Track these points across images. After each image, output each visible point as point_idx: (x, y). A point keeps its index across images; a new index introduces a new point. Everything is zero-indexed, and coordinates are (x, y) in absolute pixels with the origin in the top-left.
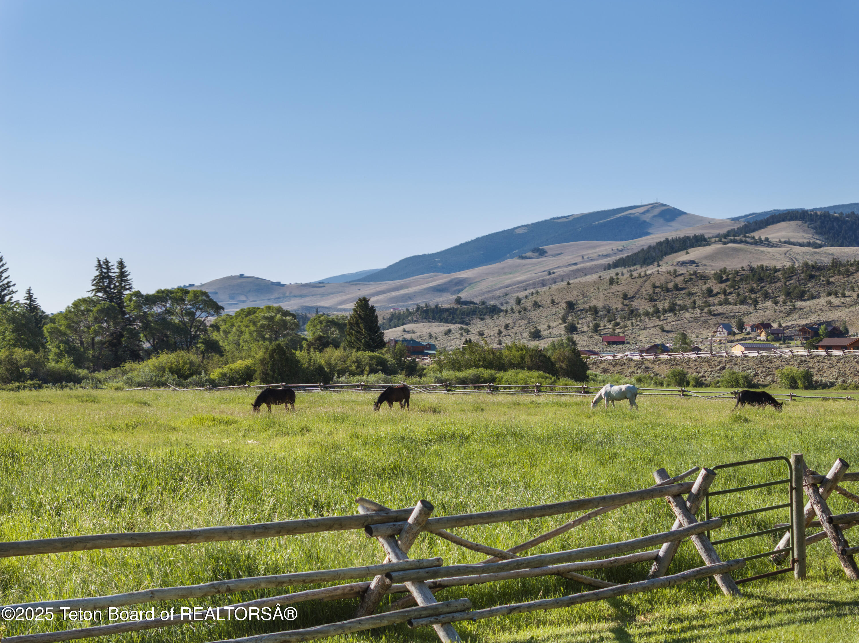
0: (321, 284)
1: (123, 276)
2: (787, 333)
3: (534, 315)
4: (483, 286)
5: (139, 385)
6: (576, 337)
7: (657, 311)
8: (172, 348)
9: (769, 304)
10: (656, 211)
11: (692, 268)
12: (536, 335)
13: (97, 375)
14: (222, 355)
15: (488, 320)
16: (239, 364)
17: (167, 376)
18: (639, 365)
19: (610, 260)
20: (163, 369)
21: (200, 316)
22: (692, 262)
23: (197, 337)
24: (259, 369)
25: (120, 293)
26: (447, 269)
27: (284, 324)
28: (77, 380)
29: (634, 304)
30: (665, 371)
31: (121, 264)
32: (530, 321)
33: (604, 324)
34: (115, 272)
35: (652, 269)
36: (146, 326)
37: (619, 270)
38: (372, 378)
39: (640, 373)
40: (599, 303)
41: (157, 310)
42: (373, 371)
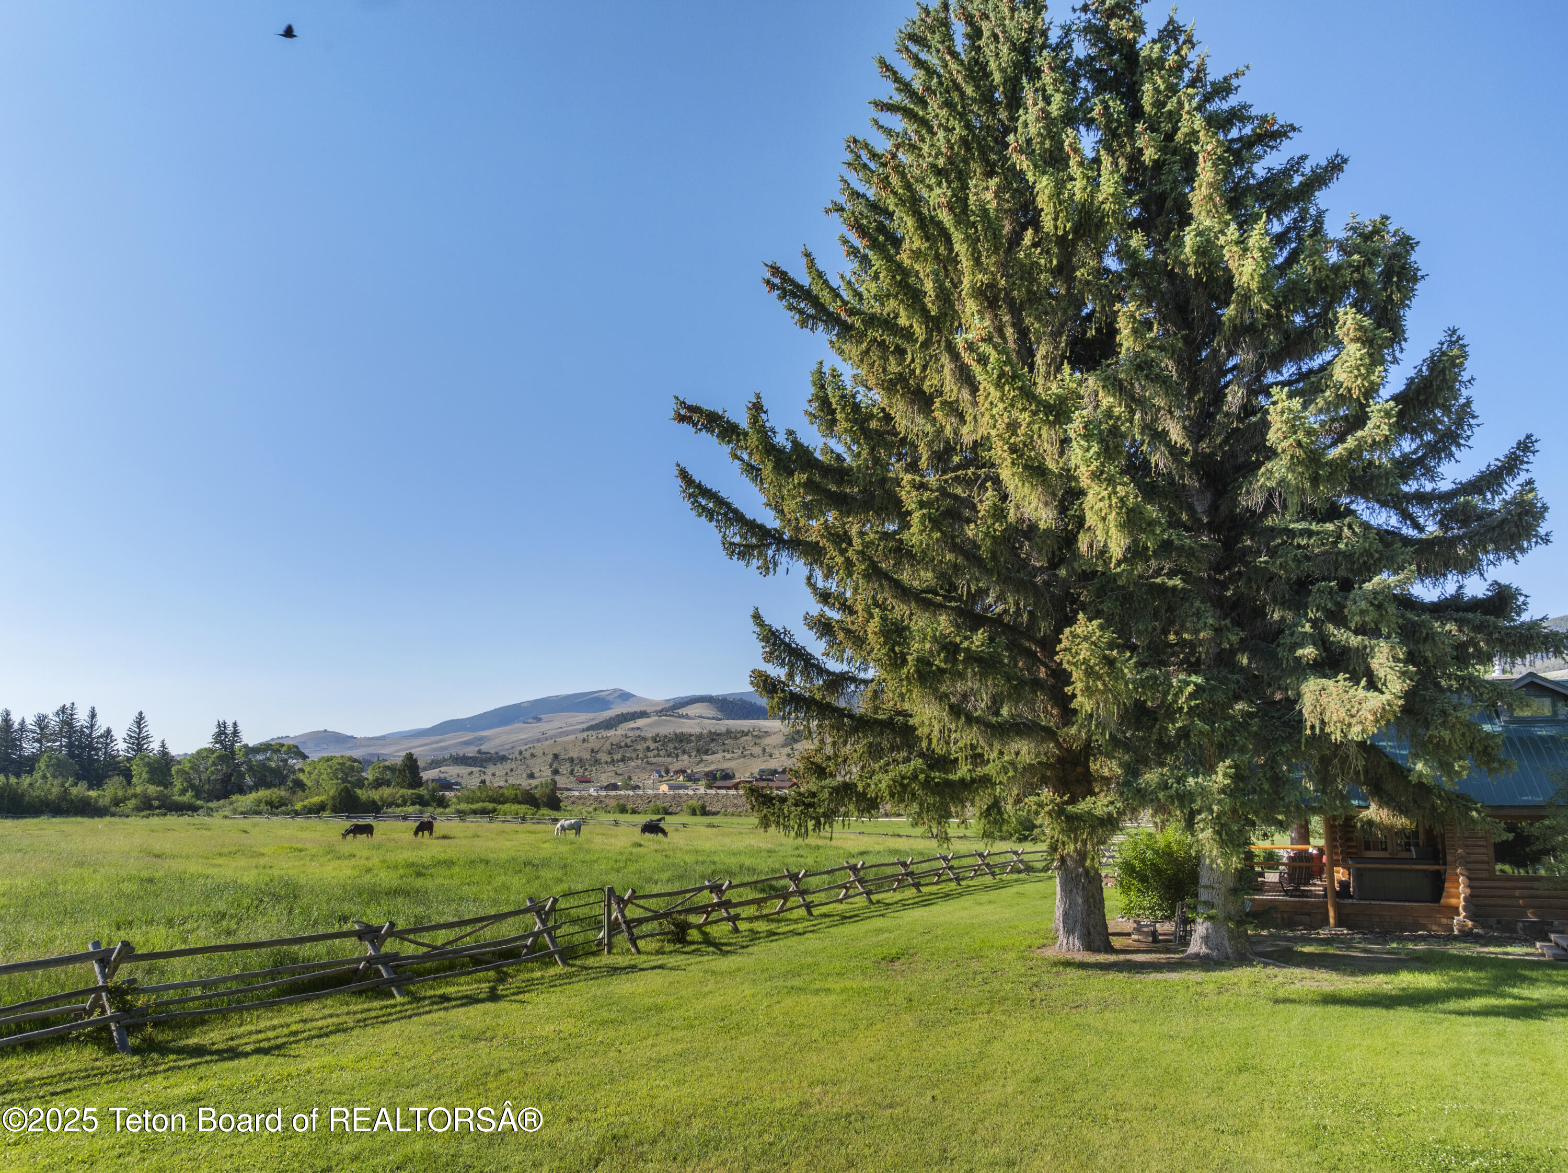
0: (383, 738)
1: (235, 733)
2: (697, 776)
3: (530, 762)
4: (497, 742)
5: (242, 813)
6: (557, 778)
7: (613, 761)
8: (269, 786)
9: (686, 757)
10: (617, 694)
11: (638, 733)
12: (531, 776)
13: (210, 805)
14: (304, 791)
15: (499, 765)
16: (316, 799)
17: (263, 807)
18: (596, 798)
19: (584, 726)
20: (260, 801)
21: (291, 762)
22: (638, 728)
23: (286, 776)
24: (330, 803)
25: (233, 745)
26: (472, 730)
27: (352, 768)
28: (193, 809)
29: (598, 756)
30: (613, 803)
31: (235, 725)
32: (528, 766)
33: (579, 771)
34: (230, 730)
35: (611, 733)
36: (251, 769)
37: (590, 733)
38: (410, 809)
39: (596, 805)
40: (575, 756)
41: (260, 757)
42: (413, 804)
